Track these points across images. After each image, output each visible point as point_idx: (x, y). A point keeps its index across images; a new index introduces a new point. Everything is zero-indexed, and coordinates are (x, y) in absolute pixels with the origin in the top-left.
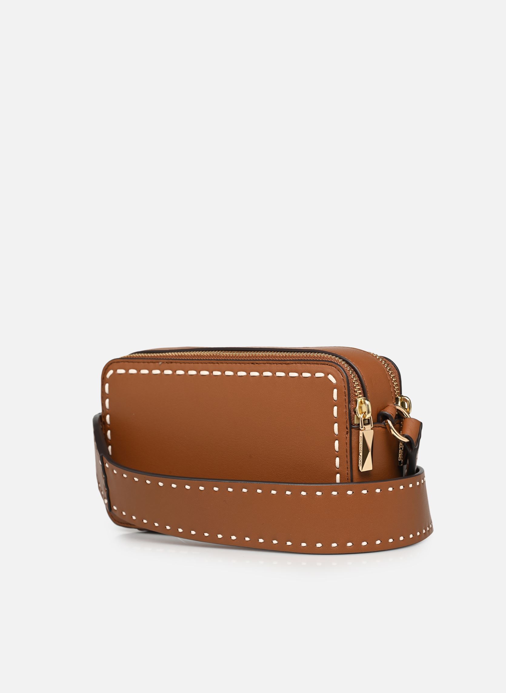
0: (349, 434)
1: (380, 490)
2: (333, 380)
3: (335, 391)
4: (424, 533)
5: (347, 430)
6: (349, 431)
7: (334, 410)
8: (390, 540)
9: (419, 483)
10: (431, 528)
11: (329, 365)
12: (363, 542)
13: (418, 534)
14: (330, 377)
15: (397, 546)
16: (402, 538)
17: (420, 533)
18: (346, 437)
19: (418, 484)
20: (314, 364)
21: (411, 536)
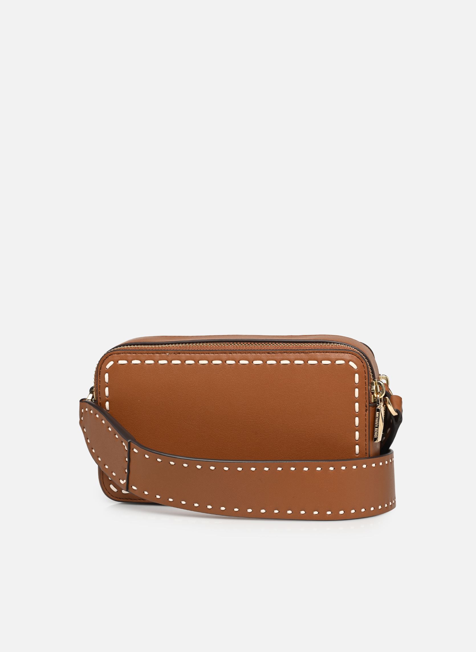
0: (368, 411)
1: (345, 467)
2: (355, 366)
3: (357, 376)
4: (391, 505)
5: (366, 408)
6: (368, 409)
7: (356, 392)
8: (352, 511)
9: (388, 462)
10: (394, 503)
11: (349, 354)
12: (328, 511)
13: (386, 505)
14: (351, 363)
15: (369, 515)
16: (372, 509)
17: (387, 505)
18: (366, 414)
19: (386, 462)
20: (334, 353)
21: (380, 507)
